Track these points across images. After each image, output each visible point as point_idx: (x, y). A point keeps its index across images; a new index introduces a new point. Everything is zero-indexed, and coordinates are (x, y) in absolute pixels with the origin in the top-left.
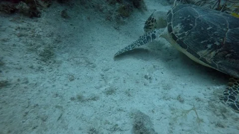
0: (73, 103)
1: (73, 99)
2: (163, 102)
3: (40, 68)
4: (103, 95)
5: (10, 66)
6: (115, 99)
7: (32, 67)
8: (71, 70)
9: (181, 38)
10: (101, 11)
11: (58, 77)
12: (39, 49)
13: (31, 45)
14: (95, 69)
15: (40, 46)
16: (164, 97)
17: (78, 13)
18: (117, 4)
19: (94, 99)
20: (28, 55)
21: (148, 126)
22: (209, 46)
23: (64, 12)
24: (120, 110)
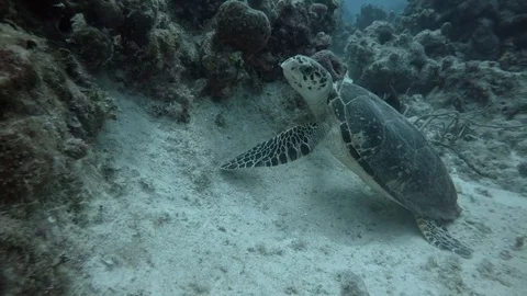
0: (251, 255)
1: (250, 250)
2: (374, 268)
3: (197, 200)
4: (290, 250)
5: (161, 193)
6: (309, 256)
7: (186, 199)
8: (236, 210)
9: (365, 157)
10: (272, 118)
11: (222, 217)
12: (194, 173)
13: (184, 165)
14: (267, 211)
15: (194, 168)
16: (376, 261)
17: (238, 119)
18: (297, 110)
19: (280, 253)
20: (179, 180)
21: (362, 289)
22: (400, 174)
23: (219, 116)
24: (319, 270)
